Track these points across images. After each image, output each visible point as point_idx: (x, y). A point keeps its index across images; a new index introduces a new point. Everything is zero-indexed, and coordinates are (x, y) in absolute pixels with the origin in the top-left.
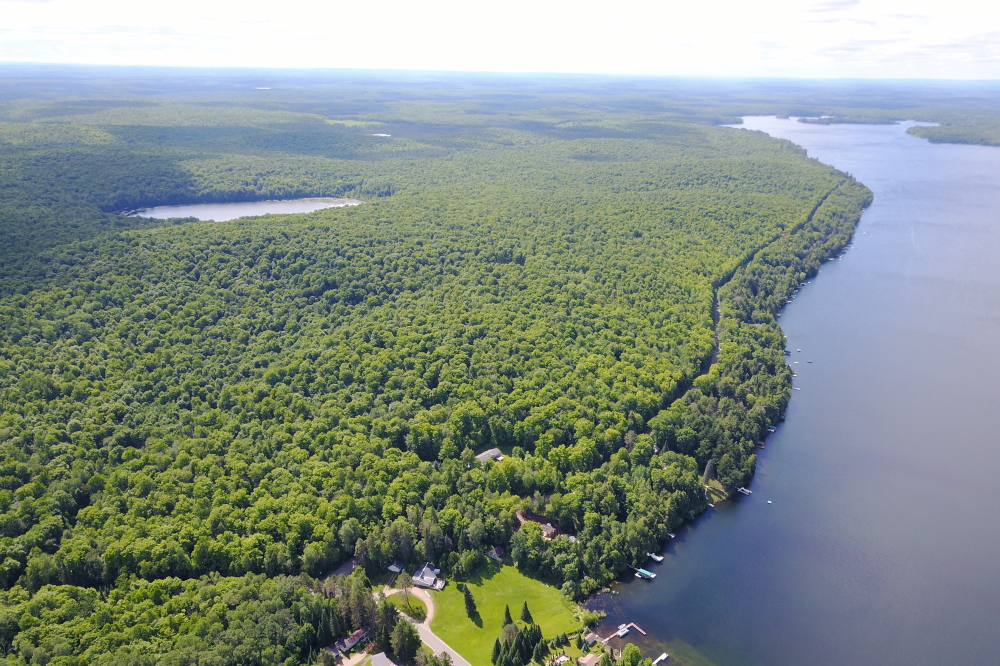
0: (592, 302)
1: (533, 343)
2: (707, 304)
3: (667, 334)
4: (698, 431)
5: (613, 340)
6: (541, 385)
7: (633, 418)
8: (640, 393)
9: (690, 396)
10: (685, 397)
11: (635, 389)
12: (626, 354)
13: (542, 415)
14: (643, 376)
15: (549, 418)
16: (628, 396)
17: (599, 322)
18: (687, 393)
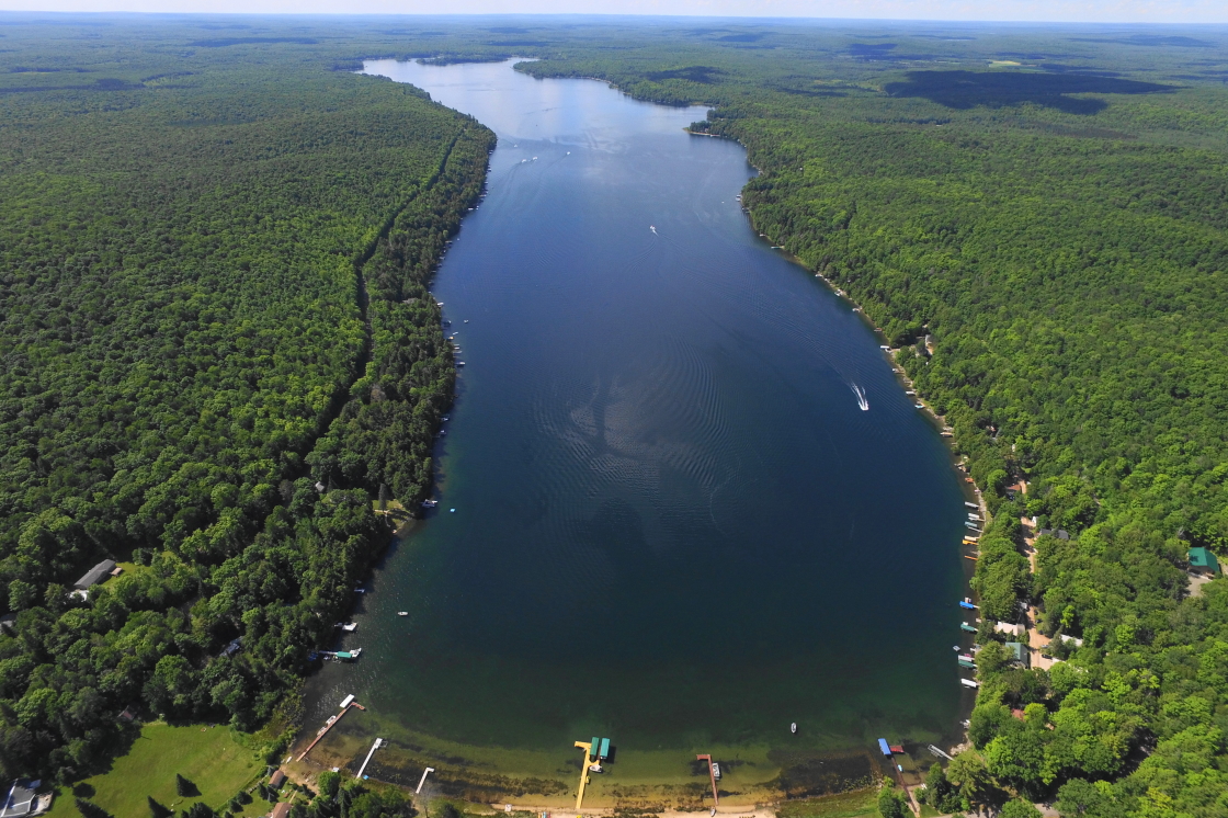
0: (210, 319)
1: (133, 398)
2: (350, 289)
3: (310, 340)
4: (363, 453)
5: (244, 365)
6: (153, 456)
7: (286, 459)
8: (288, 426)
9: (348, 411)
10: (342, 414)
11: (282, 421)
12: (264, 380)
13: (163, 497)
14: (289, 402)
15: (175, 497)
16: (275, 434)
17: (221, 347)
18: (344, 408)
